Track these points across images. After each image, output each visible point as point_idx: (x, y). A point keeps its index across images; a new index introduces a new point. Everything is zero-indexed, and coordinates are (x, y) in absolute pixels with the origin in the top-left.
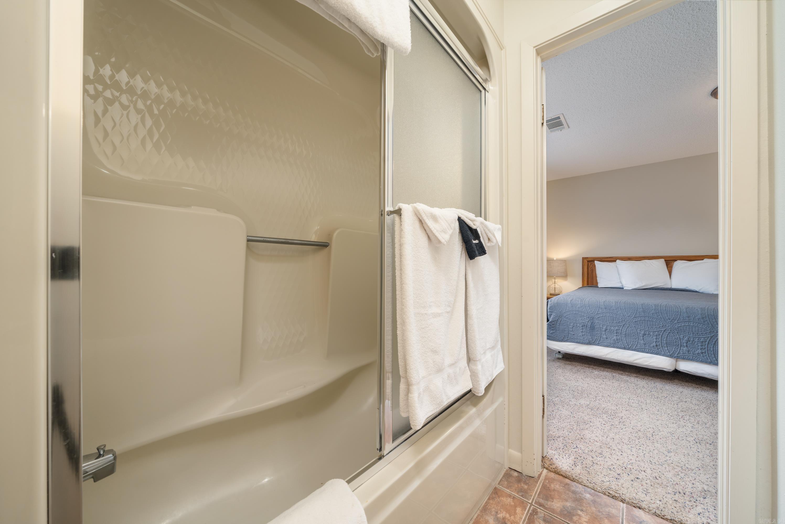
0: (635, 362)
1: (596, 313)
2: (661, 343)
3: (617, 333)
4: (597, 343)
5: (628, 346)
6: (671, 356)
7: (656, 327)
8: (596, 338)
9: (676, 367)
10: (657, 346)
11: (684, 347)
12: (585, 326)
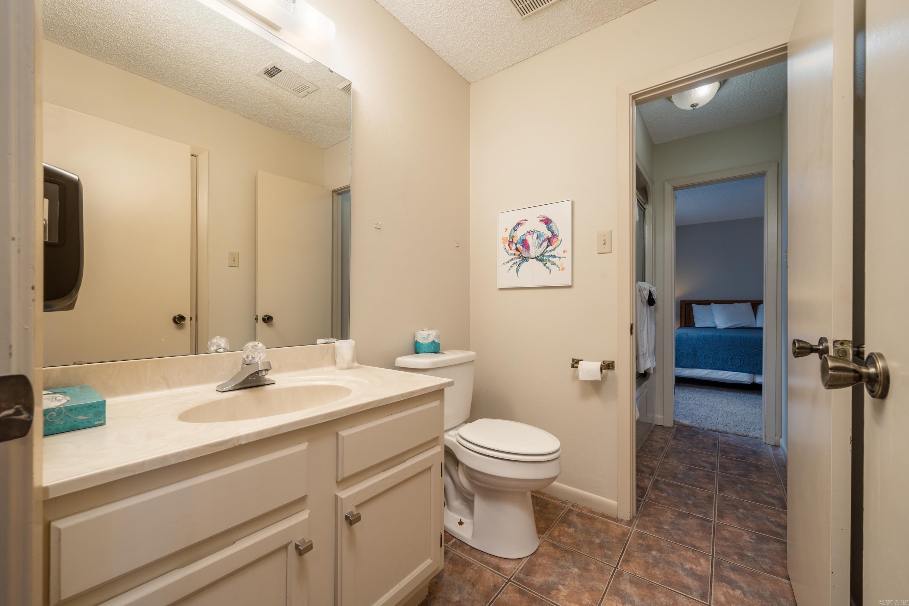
0: (726, 378)
1: (698, 344)
2: (744, 363)
3: (713, 358)
4: (698, 366)
5: (721, 367)
6: (750, 372)
7: (740, 353)
8: (697, 363)
9: (753, 381)
10: (741, 366)
11: (759, 366)
12: (689, 354)
